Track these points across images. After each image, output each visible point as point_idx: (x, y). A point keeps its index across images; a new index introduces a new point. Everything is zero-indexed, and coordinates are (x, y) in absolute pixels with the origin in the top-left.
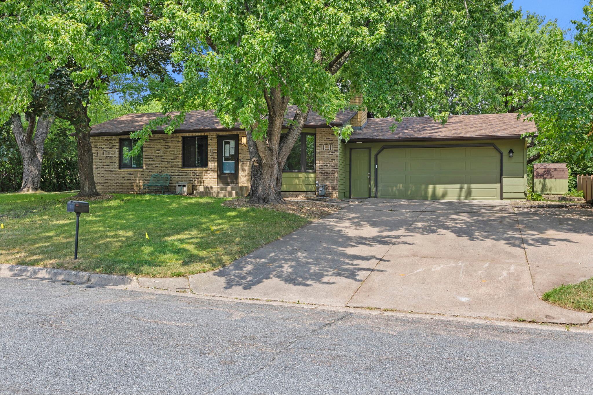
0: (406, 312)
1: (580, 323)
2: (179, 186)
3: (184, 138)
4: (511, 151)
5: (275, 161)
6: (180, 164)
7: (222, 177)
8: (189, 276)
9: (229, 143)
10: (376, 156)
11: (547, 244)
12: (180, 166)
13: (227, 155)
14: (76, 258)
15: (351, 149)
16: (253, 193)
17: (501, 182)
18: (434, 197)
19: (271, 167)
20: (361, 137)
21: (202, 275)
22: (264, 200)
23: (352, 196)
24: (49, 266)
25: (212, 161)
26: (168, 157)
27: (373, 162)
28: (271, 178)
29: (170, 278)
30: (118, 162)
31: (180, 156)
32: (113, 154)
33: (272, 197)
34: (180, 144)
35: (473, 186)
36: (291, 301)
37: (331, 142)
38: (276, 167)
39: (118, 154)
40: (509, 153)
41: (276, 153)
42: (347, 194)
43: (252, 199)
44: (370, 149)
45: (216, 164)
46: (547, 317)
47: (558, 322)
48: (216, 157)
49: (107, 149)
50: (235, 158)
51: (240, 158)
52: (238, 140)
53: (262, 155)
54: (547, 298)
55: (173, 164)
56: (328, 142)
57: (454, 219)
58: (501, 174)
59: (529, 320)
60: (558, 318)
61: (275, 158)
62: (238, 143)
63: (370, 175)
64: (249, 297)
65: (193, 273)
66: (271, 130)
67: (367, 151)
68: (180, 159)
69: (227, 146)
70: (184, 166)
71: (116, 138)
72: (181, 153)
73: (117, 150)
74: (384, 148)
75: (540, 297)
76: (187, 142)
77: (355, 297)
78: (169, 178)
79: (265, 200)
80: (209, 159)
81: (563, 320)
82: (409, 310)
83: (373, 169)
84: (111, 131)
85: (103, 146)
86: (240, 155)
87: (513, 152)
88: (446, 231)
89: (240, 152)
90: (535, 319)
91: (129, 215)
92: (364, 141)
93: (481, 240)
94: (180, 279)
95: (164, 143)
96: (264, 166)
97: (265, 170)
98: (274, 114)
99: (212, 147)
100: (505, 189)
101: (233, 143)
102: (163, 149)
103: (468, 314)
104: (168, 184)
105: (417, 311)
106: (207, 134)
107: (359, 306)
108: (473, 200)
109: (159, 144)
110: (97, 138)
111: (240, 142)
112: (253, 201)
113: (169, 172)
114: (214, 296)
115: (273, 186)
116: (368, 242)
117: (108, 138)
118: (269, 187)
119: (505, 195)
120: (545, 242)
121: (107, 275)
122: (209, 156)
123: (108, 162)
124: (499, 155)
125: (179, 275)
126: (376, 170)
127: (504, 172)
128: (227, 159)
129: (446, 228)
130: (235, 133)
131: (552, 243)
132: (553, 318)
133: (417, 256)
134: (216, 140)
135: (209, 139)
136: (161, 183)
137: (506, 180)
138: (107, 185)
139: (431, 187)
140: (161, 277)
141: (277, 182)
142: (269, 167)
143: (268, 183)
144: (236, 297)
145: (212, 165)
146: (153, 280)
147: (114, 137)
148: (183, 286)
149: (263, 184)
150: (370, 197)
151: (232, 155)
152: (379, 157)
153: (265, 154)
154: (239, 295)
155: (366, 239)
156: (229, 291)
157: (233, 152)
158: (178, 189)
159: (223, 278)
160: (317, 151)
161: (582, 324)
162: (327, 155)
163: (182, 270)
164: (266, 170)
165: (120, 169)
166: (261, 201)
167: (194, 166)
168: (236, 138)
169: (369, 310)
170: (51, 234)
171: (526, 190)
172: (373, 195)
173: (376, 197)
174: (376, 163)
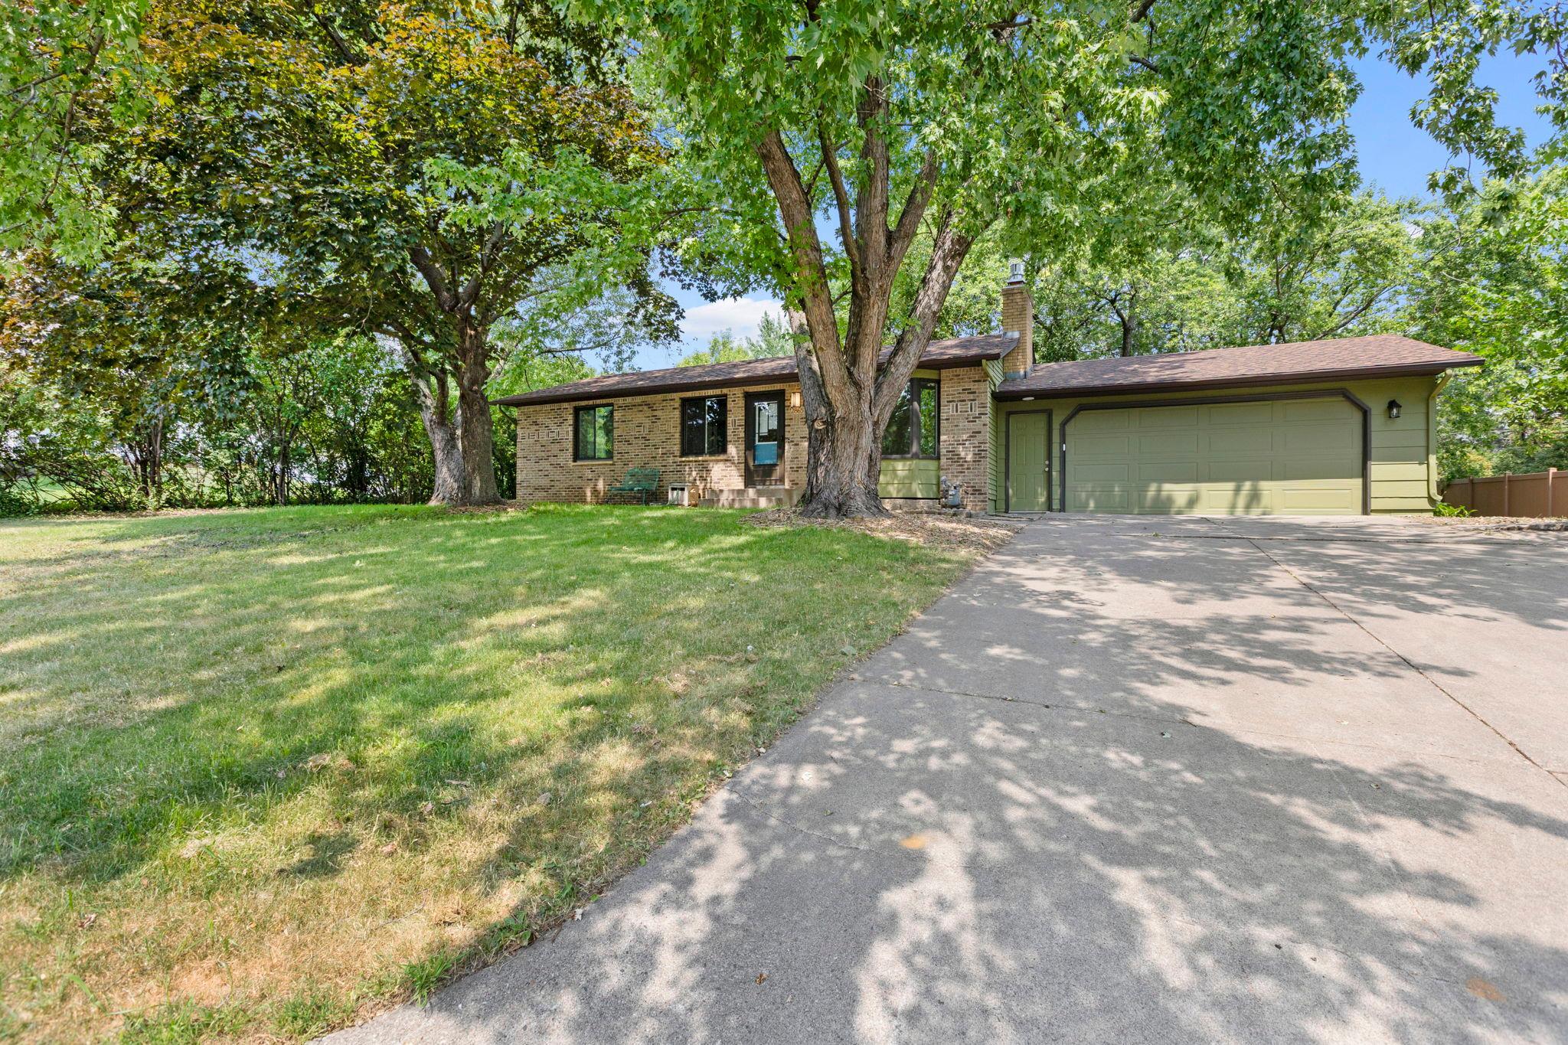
2: (674, 489)
3: (685, 402)
4: (1392, 404)
5: (867, 414)
6: (677, 449)
9: (766, 407)
10: (1063, 425)
12: (678, 453)
13: (764, 431)
15: (1009, 414)
17: (1364, 474)
19: (856, 428)
20: (1032, 386)
22: (838, 508)
23: (1011, 506)
25: (735, 442)
26: (656, 438)
27: (1056, 438)
28: (856, 455)
30: (571, 450)
31: (677, 435)
32: (563, 435)
33: (859, 501)
34: (677, 414)
37: (971, 396)
38: (868, 429)
39: (571, 434)
40: (1390, 407)
41: (869, 391)
42: (1002, 505)
43: (810, 508)
44: (1049, 414)
45: (743, 447)
48: (742, 435)
49: (553, 427)
50: (778, 436)
51: (787, 435)
52: (785, 400)
53: (834, 395)
55: (664, 451)
56: (965, 396)
58: (1366, 457)
61: (865, 407)
62: (784, 407)
63: (1050, 466)
66: (857, 335)
67: (1043, 417)
68: (678, 441)
69: (764, 412)
70: (683, 454)
71: (569, 407)
72: (679, 429)
73: (571, 428)
74: (1082, 408)
76: (691, 407)
78: (657, 477)
79: (842, 510)
80: (729, 438)
83: (1056, 454)
85: (548, 422)
86: (787, 429)
87: (1399, 406)
89: (787, 422)
92: (1039, 395)
95: (649, 413)
96: (838, 426)
97: (842, 434)
98: (867, 289)
99: (735, 416)
100: (1375, 490)
101: (773, 407)
102: (647, 423)
104: (653, 486)
106: (725, 391)
109: (640, 415)
110: (538, 408)
111: (787, 403)
113: (657, 465)
115: (860, 474)
117: (556, 406)
118: (852, 479)
119: (1374, 504)
122: (729, 432)
123: (555, 448)
124: (1357, 417)
126: (1063, 455)
127: (1374, 452)
128: (763, 439)
130: (777, 387)
134: (742, 403)
135: (729, 400)
136: (643, 484)
137: (1377, 470)
138: (553, 490)
141: (870, 466)
142: (852, 428)
143: (850, 467)
145: (735, 449)
147: (565, 405)
150: (1050, 509)
151: (773, 430)
152: (1069, 429)
153: (841, 392)
157: (774, 425)
158: (672, 495)
160: (943, 416)
162: (964, 424)
164: (843, 437)
165: (574, 461)
166: (833, 512)
167: (701, 453)
168: (779, 398)
171: (1434, 490)
172: (1056, 505)
173: (1062, 509)
174: (1063, 441)
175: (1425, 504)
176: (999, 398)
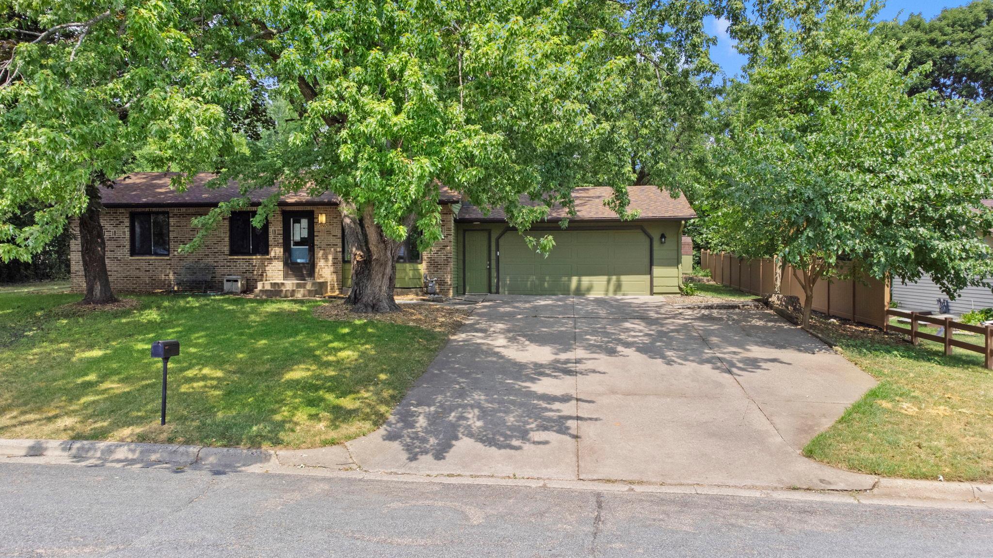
0: (656, 483)
1: (863, 488)
2: (228, 281)
3: (233, 215)
4: (663, 236)
6: (226, 249)
7: (291, 267)
8: (346, 444)
9: (299, 222)
10: (497, 240)
11: (759, 367)
12: (227, 252)
13: (297, 238)
14: (163, 422)
15: (465, 231)
16: (355, 297)
17: (650, 272)
18: (579, 292)
19: (384, 264)
20: (480, 216)
21: (362, 440)
22: (373, 307)
23: (468, 288)
24: (129, 440)
25: (275, 246)
26: (209, 240)
27: (493, 248)
29: (320, 449)
30: (128, 247)
31: (227, 239)
32: (120, 234)
33: (385, 304)
34: (226, 223)
35: (624, 278)
36: (504, 475)
38: (390, 263)
39: (128, 235)
40: (661, 238)
42: (461, 289)
43: (357, 306)
44: (490, 233)
45: (282, 250)
46: (822, 481)
47: (838, 488)
48: (281, 241)
49: (110, 228)
50: (309, 242)
51: (316, 243)
52: (314, 218)
54: (809, 454)
55: (216, 250)
57: (627, 329)
58: (651, 264)
59: (805, 487)
60: (836, 483)
62: (313, 222)
63: (490, 265)
64: (446, 473)
65: (349, 438)
67: (486, 234)
68: (227, 243)
69: (297, 225)
70: (233, 252)
71: (125, 212)
72: (228, 235)
73: (127, 230)
74: (507, 230)
75: (799, 452)
76: (236, 219)
77: (582, 464)
78: (211, 270)
80: (270, 243)
81: (842, 486)
82: (659, 480)
83: (493, 257)
84: (117, 201)
86: (316, 238)
87: (665, 237)
88: (627, 350)
89: (316, 234)
90: (810, 485)
91: (198, 338)
92: (484, 221)
93: (679, 364)
94: (335, 449)
99: (275, 227)
100: (656, 282)
101: (304, 222)
103: (732, 482)
104: (209, 278)
105: (669, 481)
107: (595, 478)
108: (624, 295)
111: (315, 220)
112: (358, 309)
113: (210, 261)
114: (396, 473)
116: (547, 372)
117: (112, 211)
118: (380, 291)
119: (655, 290)
120: (753, 364)
121: (225, 449)
122: (271, 239)
124: (648, 242)
125: (333, 443)
126: (498, 258)
127: (655, 261)
128: (296, 244)
129: (627, 345)
130: (309, 208)
131: (764, 365)
132: (830, 483)
133: (616, 393)
134: (280, 218)
136: (200, 277)
137: (657, 271)
139: (574, 280)
140: (309, 448)
144: (428, 472)
145: (277, 251)
146: (299, 452)
147: (122, 211)
148: (343, 460)
149: (371, 286)
150: (490, 292)
151: (304, 238)
152: (502, 242)
154: (430, 470)
155: (541, 366)
156: (413, 464)
157: (305, 234)
158: (227, 286)
159: (397, 442)
161: (866, 490)
163: (333, 434)
164: (376, 268)
165: (131, 256)
166: (370, 309)
167: (248, 254)
168: (311, 217)
169: (611, 484)
170: (92, 377)
171: (681, 283)
172: (494, 289)
173: (497, 292)
174: (497, 250)
175: (677, 290)
176: (459, 222)
